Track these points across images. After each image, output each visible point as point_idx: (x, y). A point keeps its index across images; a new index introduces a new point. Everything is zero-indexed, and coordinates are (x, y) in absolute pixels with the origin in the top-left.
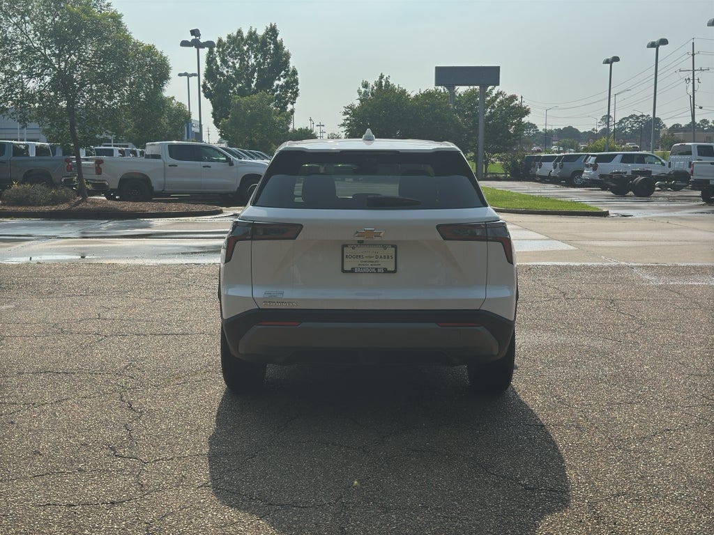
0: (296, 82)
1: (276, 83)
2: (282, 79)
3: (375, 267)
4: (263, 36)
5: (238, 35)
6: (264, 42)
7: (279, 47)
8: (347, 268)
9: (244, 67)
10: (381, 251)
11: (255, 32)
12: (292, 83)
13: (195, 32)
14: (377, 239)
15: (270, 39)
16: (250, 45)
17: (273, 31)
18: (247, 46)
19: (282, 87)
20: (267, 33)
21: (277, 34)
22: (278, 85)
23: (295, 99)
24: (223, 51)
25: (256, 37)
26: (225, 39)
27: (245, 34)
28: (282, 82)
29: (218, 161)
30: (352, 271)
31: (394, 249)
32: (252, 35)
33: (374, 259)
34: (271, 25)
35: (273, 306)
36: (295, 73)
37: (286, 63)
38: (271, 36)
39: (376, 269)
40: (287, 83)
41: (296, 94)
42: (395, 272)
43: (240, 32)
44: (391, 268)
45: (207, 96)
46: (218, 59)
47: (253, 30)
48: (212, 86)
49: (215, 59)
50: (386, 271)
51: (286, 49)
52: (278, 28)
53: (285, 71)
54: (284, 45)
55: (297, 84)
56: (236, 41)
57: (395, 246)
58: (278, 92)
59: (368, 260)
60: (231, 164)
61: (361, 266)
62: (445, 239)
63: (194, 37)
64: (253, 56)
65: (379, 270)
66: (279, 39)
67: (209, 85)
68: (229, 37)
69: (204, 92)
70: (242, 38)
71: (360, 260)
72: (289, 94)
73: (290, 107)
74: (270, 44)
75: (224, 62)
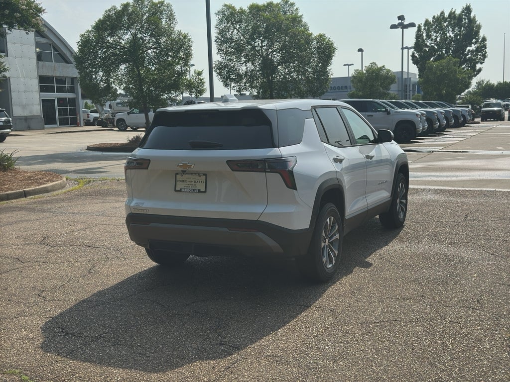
0: (485, 47)
1: (469, 48)
2: (473, 45)
3: (194, 188)
4: (460, 14)
5: (441, 16)
6: (460, 18)
7: (472, 21)
8: (178, 189)
9: (444, 38)
10: (197, 178)
11: (455, 12)
12: (482, 47)
13: (401, 18)
14: (190, 169)
15: (465, 15)
16: (449, 22)
17: (468, 10)
18: (447, 23)
19: (472, 51)
20: (463, 12)
21: (471, 12)
22: (469, 50)
23: (484, 60)
24: (428, 28)
25: (455, 15)
26: (431, 20)
27: (447, 15)
28: (473, 47)
29: (381, 111)
30: (180, 191)
31: (205, 176)
32: (452, 14)
33: (193, 183)
34: (466, 5)
35: (139, 212)
36: (484, 39)
37: (477, 33)
38: (466, 13)
39: (194, 190)
40: (477, 48)
41: (484, 56)
42: (205, 192)
43: (442, 13)
44: (203, 190)
45: (414, 63)
46: (424, 35)
47: (453, 10)
48: (419, 55)
49: (422, 35)
50: (199, 191)
51: (478, 23)
52: (471, 7)
53: (476, 39)
54: (476, 19)
55: (486, 48)
56: (439, 20)
57: (205, 175)
58: (470, 55)
59: (190, 183)
60: (389, 113)
61: (186, 188)
62: (233, 170)
63: (400, 21)
64: (451, 30)
65: (195, 191)
66: (472, 15)
67: (417, 55)
68: (434, 17)
69: (413, 60)
70: (444, 17)
71: (185, 183)
72: (479, 57)
73: (478, 66)
74: (465, 19)
75: (429, 36)
